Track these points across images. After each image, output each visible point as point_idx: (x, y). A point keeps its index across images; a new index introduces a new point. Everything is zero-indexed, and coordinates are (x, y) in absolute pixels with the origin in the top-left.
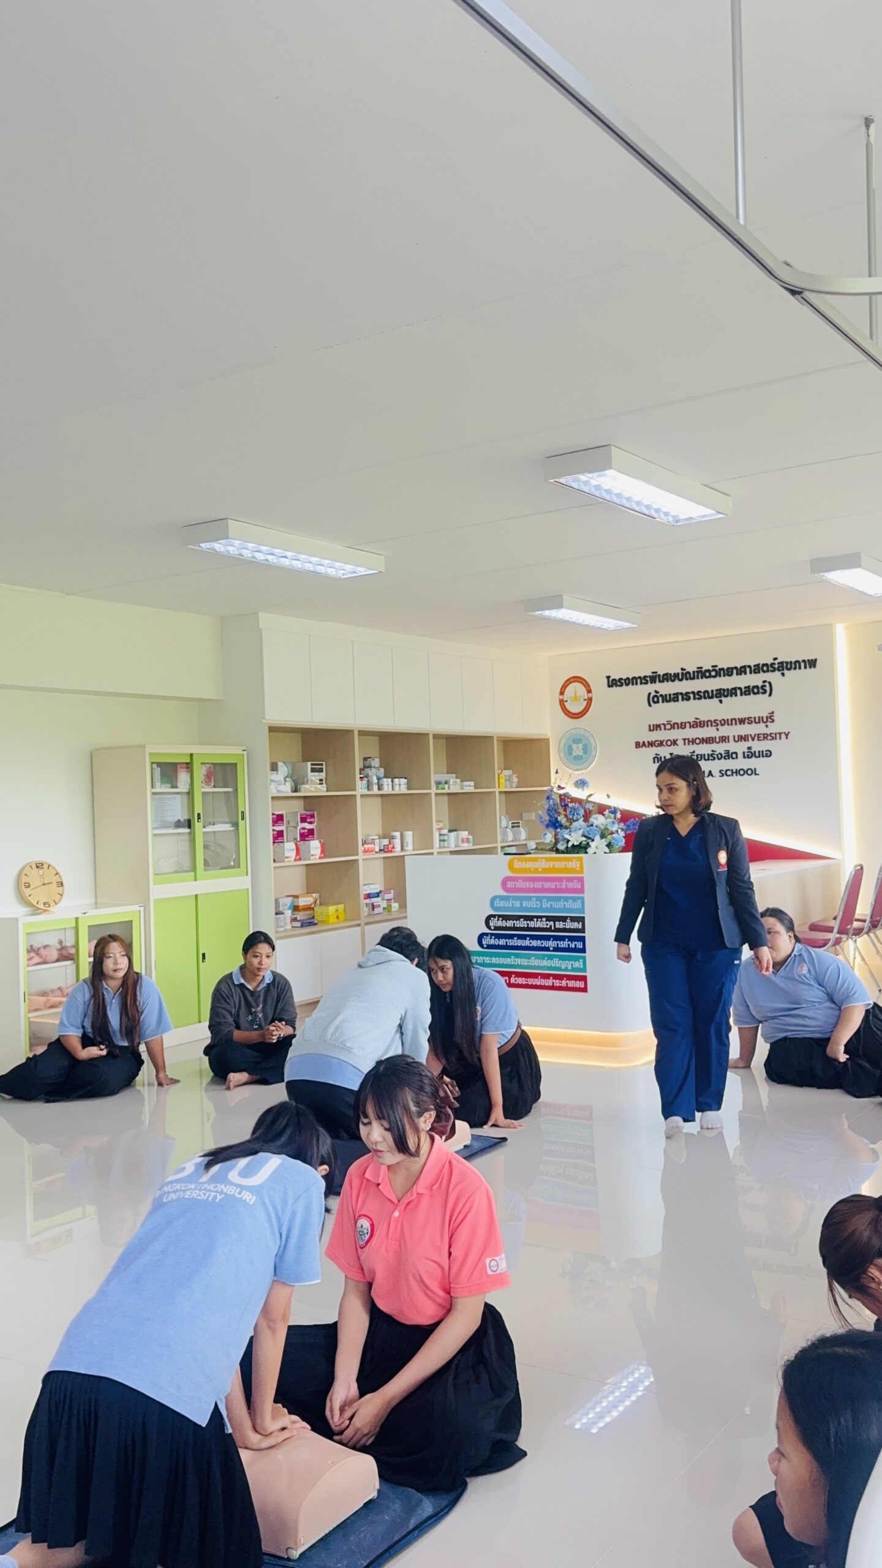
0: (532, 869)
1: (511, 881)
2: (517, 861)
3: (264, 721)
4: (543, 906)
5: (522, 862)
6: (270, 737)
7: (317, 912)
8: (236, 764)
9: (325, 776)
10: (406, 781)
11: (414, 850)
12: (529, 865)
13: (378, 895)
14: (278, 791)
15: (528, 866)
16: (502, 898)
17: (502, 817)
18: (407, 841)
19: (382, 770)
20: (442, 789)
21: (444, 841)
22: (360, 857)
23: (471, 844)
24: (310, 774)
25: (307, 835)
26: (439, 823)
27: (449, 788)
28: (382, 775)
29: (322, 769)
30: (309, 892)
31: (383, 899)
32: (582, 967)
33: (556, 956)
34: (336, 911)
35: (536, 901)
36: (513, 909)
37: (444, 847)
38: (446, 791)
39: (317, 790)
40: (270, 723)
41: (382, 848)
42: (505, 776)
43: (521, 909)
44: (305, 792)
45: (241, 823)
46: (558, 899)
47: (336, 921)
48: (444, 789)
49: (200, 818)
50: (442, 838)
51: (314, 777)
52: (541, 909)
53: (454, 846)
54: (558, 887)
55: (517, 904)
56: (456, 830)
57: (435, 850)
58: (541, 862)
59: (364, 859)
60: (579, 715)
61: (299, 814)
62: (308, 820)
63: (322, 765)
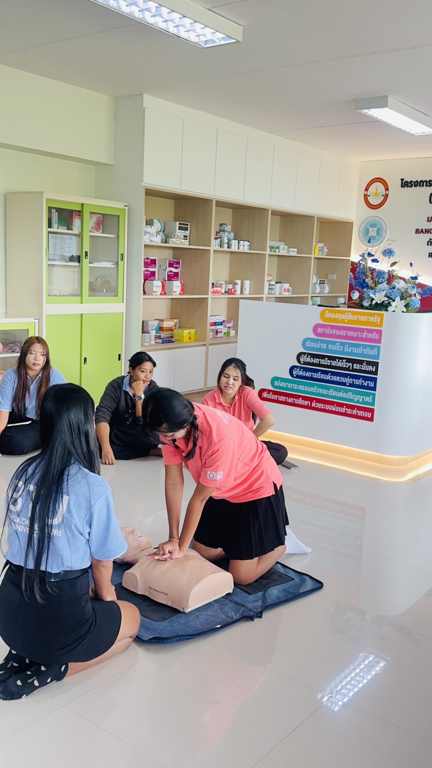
0: (340, 320)
1: (321, 327)
2: (328, 312)
3: (142, 184)
4: (345, 350)
5: (332, 313)
6: (145, 197)
7: (176, 333)
8: (119, 216)
9: (189, 234)
10: (248, 243)
11: (250, 294)
12: (337, 316)
13: (221, 324)
14: (151, 241)
15: (336, 318)
16: (312, 340)
17: (314, 276)
18: (245, 287)
19: (232, 234)
20: (274, 252)
21: (272, 289)
22: (210, 296)
23: (290, 293)
24: (178, 231)
25: (173, 277)
26: (270, 276)
27: (279, 252)
28: (232, 238)
29: (188, 228)
30: (172, 318)
31: (225, 327)
32: (371, 401)
33: (351, 391)
34: (189, 333)
35: (340, 346)
36: (320, 349)
37: (271, 294)
38: (277, 253)
39: (181, 243)
40: (146, 186)
41: (227, 291)
42: (319, 247)
43: (327, 350)
44: (171, 244)
45: (120, 262)
46: (358, 346)
47: (188, 340)
48: (276, 252)
49: (87, 256)
50: (271, 287)
51: (180, 233)
52: (343, 352)
53: (278, 293)
54: (359, 336)
55: (324, 346)
56: (281, 283)
57: (265, 296)
58: (348, 314)
59: (212, 298)
60: (377, 207)
61: (168, 260)
62: (175, 266)
63: (187, 225)
